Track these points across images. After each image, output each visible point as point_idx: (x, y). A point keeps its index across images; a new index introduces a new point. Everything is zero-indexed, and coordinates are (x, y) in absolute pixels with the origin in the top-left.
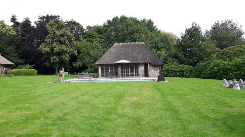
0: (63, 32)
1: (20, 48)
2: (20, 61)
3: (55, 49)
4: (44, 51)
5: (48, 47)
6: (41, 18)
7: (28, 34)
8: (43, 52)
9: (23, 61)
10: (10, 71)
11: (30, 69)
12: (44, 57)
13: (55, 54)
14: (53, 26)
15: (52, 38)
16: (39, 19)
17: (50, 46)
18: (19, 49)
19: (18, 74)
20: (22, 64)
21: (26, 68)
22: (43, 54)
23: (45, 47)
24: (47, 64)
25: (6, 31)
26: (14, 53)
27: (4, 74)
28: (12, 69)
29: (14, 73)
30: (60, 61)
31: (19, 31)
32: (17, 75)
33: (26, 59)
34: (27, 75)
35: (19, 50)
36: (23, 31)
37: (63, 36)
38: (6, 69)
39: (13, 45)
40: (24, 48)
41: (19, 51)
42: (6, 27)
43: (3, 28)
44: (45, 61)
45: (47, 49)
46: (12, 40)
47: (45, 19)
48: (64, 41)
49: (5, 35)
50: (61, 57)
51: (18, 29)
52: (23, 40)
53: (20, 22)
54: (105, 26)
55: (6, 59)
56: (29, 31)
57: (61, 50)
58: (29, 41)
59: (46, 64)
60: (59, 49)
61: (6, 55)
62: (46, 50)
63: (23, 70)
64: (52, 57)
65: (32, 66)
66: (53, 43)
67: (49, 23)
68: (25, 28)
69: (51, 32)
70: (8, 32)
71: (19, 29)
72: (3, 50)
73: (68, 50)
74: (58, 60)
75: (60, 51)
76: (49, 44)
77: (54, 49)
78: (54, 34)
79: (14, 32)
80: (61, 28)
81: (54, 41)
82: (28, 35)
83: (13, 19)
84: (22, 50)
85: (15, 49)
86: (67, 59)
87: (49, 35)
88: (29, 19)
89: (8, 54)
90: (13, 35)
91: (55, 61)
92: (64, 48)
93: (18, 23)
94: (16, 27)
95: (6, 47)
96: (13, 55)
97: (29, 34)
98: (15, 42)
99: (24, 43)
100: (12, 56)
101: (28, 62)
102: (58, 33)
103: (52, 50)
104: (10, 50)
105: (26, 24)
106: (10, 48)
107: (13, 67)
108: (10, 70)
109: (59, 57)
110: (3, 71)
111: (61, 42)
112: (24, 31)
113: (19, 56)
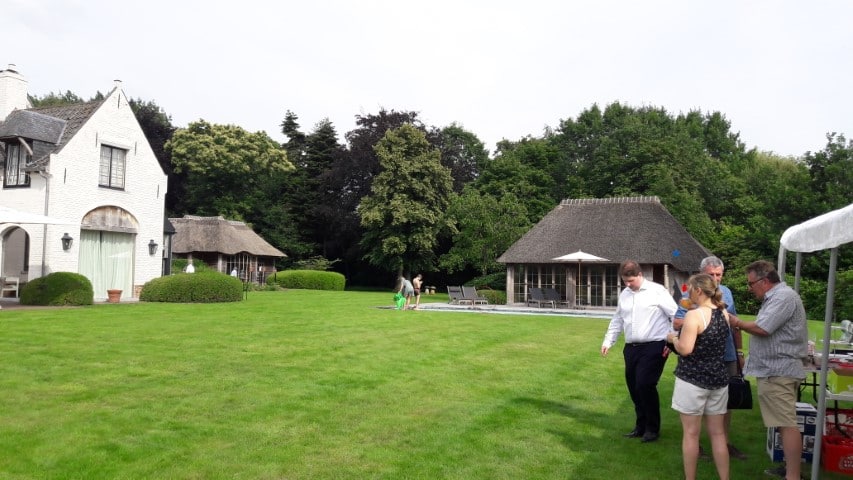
0: (420, 165)
1: (303, 209)
2: (301, 248)
3: (396, 215)
4: (367, 219)
5: (376, 207)
6: (363, 121)
7: (326, 170)
8: (362, 222)
9: (309, 247)
10: (272, 275)
11: (327, 270)
12: (367, 236)
13: (396, 231)
14: (394, 149)
15: (388, 183)
16: (358, 123)
17: (383, 207)
18: (301, 212)
19: (294, 284)
20: (306, 257)
21: (315, 269)
22: (365, 229)
23: (369, 209)
24: (372, 258)
25: (270, 162)
26: (286, 225)
27: (256, 283)
28: (279, 270)
29: (284, 282)
30: (408, 249)
31: (302, 161)
32: (292, 288)
33: (318, 242)
34: (316, 288)
35: (300, 216)
36: (313, 159)
37: (419, 175)
38: (264, 269)
39: (286, 201)
40: (314, 210)
41: (301, 219)
42: (269, 150)
43: (261, 152)
44: (369, 251)
45: (376, 215)
46: (283, 185)
47: (374, 125)
48: (424, 191)
49: (266, 171)
50: (410, 240)
51: (300, 153)
52: (314, 187)
53: (307, 134)
54: (552, 140)
55: (266, 240)
56: (331, 161)
57: (413, 218)
58: (329, 189)
59: (369, 258)
60: (406, 216)
61: (265, 230)
62: (371, 219)
63: (306, 273)
64: (386, 237)
65: (331, 263)
66: (390, 196)
67: (384, 138)
68: (321, 151)
69: (386, 166)
70: (274, 164)
71: (304, 154)
72: (260, 214)
73: (432, 217)
74: (403, 248)
75: (409, 222)
76: (382, 199)
77: (394, 213)
78: (395, 172)
79: (290, 163)
80: (417, 153)
81: (396, 190)
82: (327, 172)
83: (289, 126)
84: (309, 217)
85: (290, 212)
86: (428, 245)
87: (382, 175)
88: (331, 125)
89: (270, 227)
90: (286, 173)
91: (395, 249)
92: (420, 211)
93: (300, 137)
94: (297, 147)
95: (268, 206)
96: (285, 229)
97: (330, 168)
98: (291, 192)
99: (314, 194)
100: (281, 232)
101: (325, 251)
102: (406, 167)
103: (389, 218)
104: (276, 214)
105: (324, 138)
106: (278, 208)
107: (282, 263)
108: (274, 273)
109: (407, 239)
110: (256, 274)
111: (414, 196)
112: (317, 160)
113: (300, 233)
